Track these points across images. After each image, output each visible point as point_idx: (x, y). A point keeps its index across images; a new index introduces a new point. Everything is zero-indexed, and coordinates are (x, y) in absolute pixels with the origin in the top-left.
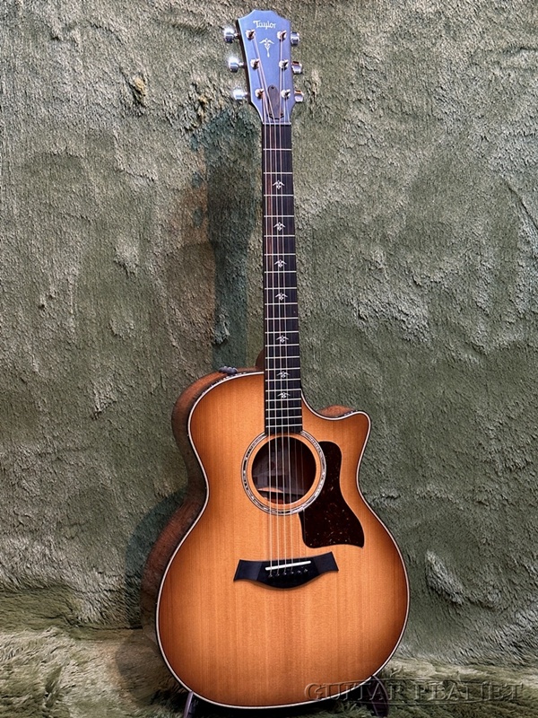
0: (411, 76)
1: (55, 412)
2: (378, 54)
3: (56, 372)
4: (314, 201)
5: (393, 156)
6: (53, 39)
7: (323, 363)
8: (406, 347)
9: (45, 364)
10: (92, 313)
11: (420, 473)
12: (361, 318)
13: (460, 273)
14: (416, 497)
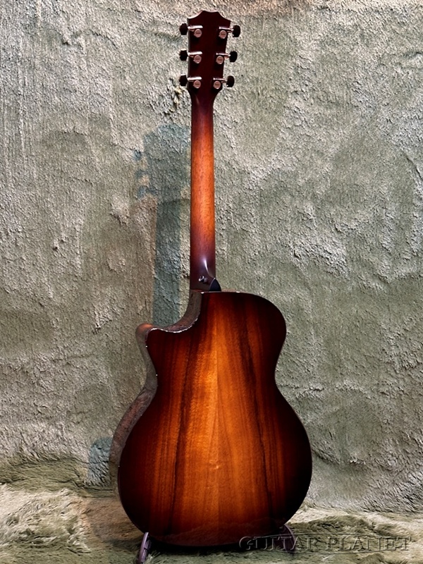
0: (335, 74)
1: (65, 328)
2: (311, 56)
3: (66, 298)
4: (261, 168)
5: (321, 134)
6: (64, 44)
8: (330, 278)
9: (58, 292)
10: (93, 253)
11: (339, 371)
12: (296, 256)
13: (370, 222)
14: (336, 390)
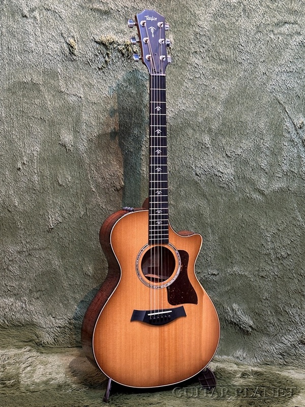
0: (224, 38)
1: (27, 228)
2: (206, 26)
3: (27, 206)
4: (171, 109)
5: (215, 84)
6: (23, 17)
7: (176, 200)
8: (222, 191)
9: (21, 201)
10: (47, 173)
11: (230, 260)
12: (197, 175)
13: (252, 150)
14: (227, 274)
